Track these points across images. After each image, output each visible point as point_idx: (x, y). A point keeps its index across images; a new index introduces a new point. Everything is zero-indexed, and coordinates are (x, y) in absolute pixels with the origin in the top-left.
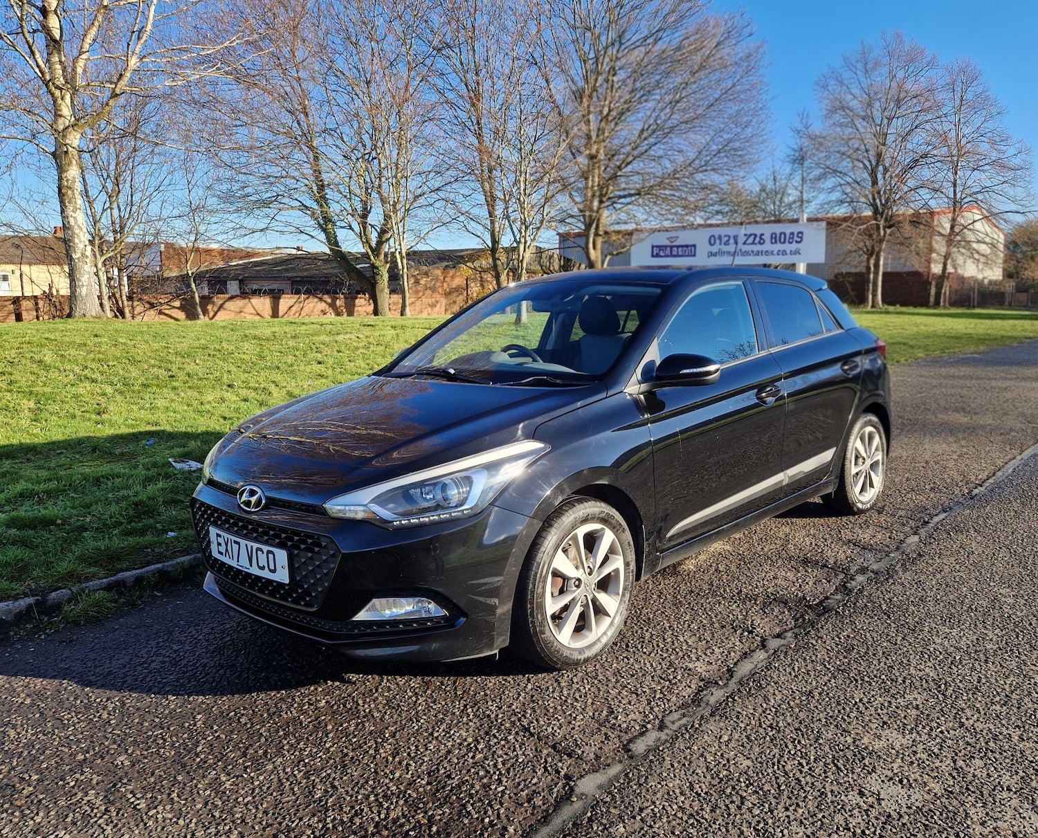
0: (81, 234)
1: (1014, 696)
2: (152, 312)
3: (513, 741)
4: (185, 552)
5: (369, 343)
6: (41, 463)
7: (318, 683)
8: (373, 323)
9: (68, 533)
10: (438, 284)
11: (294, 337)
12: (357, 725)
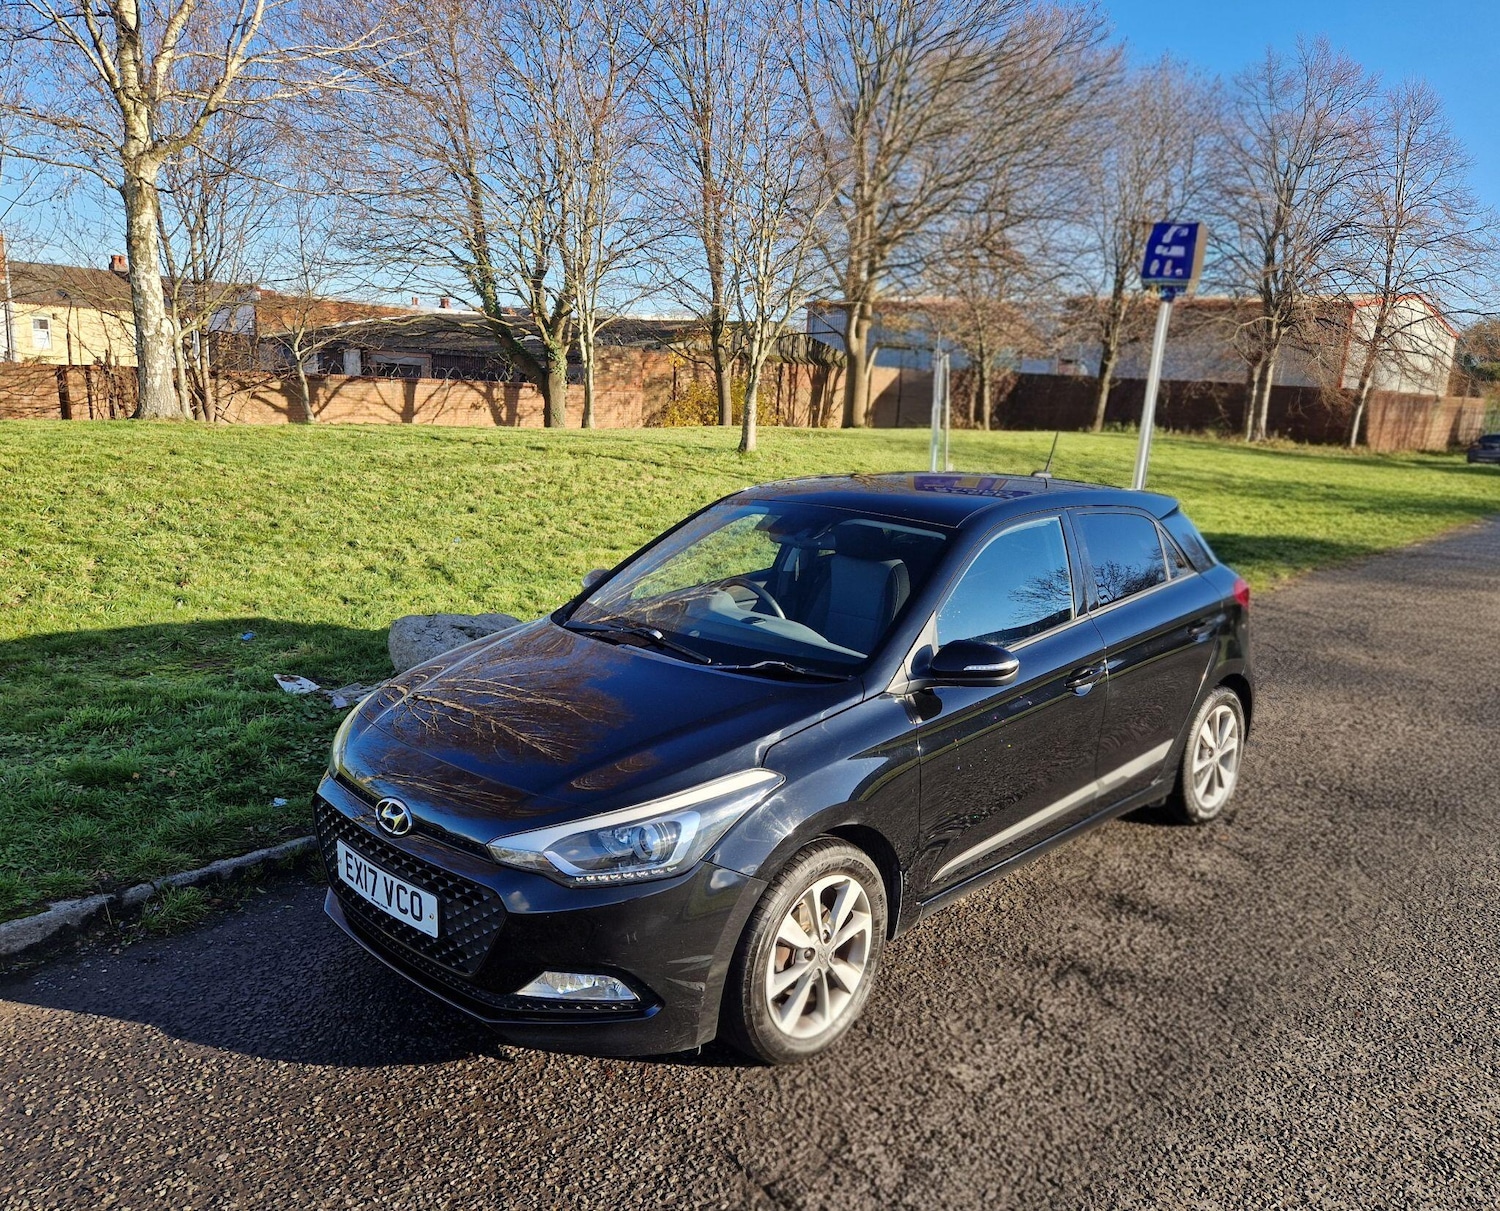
0: (156, 304)
1: (1380, 1158)
2: (243, 395)
3: (715, 1175)
4: (297, 832)
5: (539, 480)
6: (106, 663)
7: (466, 1057)
8: (544, 445)
9: (147, 795)
10: (635, 372)
11: (438, 464)
12: (517, 1131)
